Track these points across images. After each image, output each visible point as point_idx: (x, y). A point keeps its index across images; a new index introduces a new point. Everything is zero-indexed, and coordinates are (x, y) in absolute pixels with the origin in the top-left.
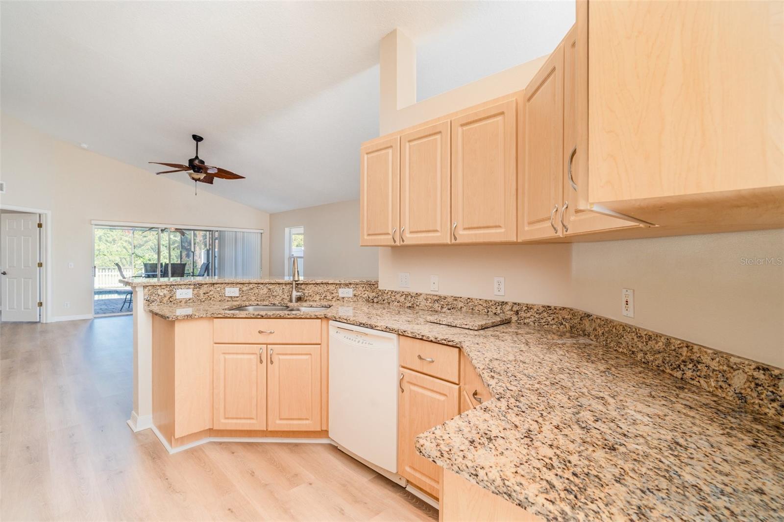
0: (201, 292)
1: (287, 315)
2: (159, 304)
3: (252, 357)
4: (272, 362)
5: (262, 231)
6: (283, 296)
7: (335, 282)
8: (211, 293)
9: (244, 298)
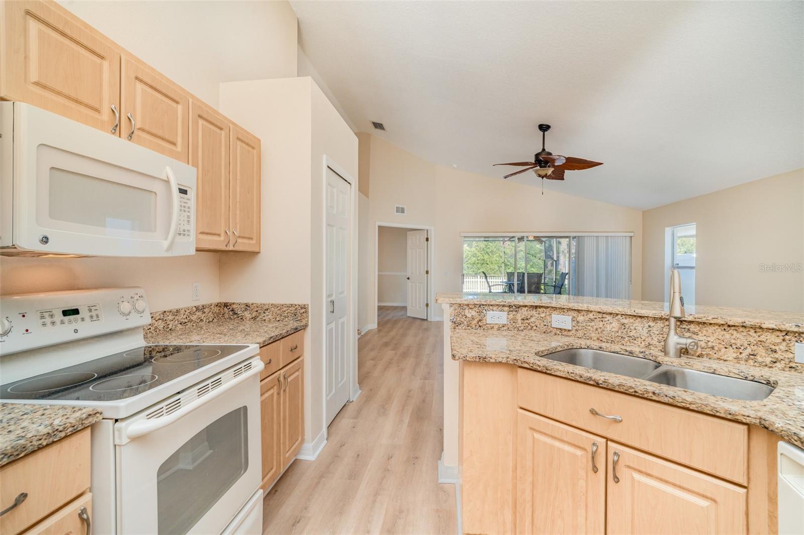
0: (519, 317)
1: (651, 394)
2: (467, 328)
3: (579, 452)
4: (617, 480)
5: (632, 234)
6: (649, 340)
7: (783, 327)
8: (532, 320)
9: (580, 334)
